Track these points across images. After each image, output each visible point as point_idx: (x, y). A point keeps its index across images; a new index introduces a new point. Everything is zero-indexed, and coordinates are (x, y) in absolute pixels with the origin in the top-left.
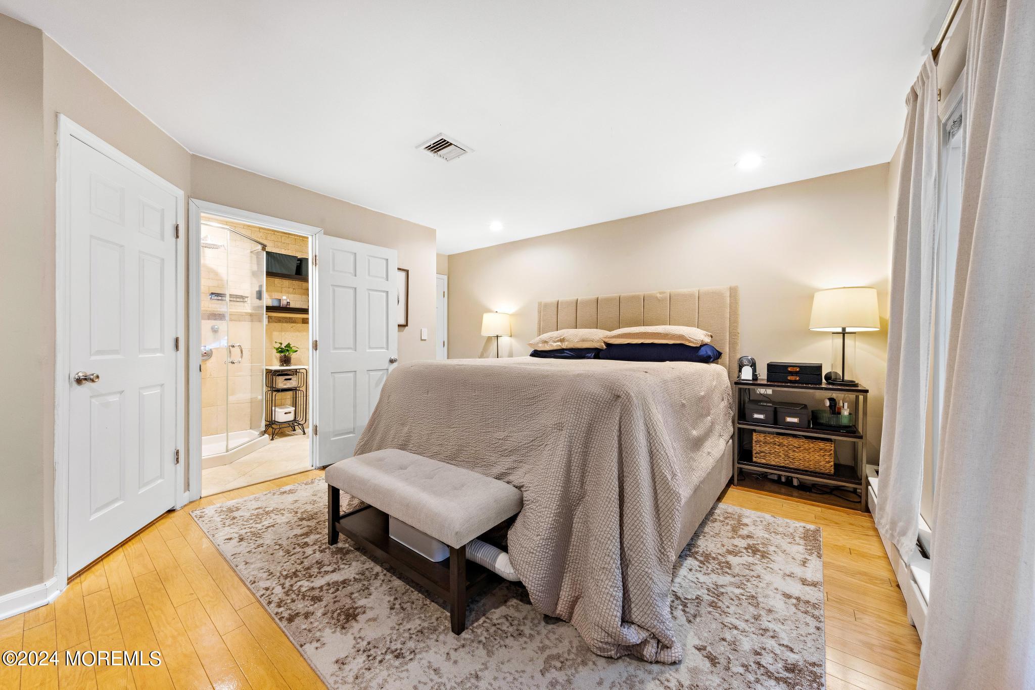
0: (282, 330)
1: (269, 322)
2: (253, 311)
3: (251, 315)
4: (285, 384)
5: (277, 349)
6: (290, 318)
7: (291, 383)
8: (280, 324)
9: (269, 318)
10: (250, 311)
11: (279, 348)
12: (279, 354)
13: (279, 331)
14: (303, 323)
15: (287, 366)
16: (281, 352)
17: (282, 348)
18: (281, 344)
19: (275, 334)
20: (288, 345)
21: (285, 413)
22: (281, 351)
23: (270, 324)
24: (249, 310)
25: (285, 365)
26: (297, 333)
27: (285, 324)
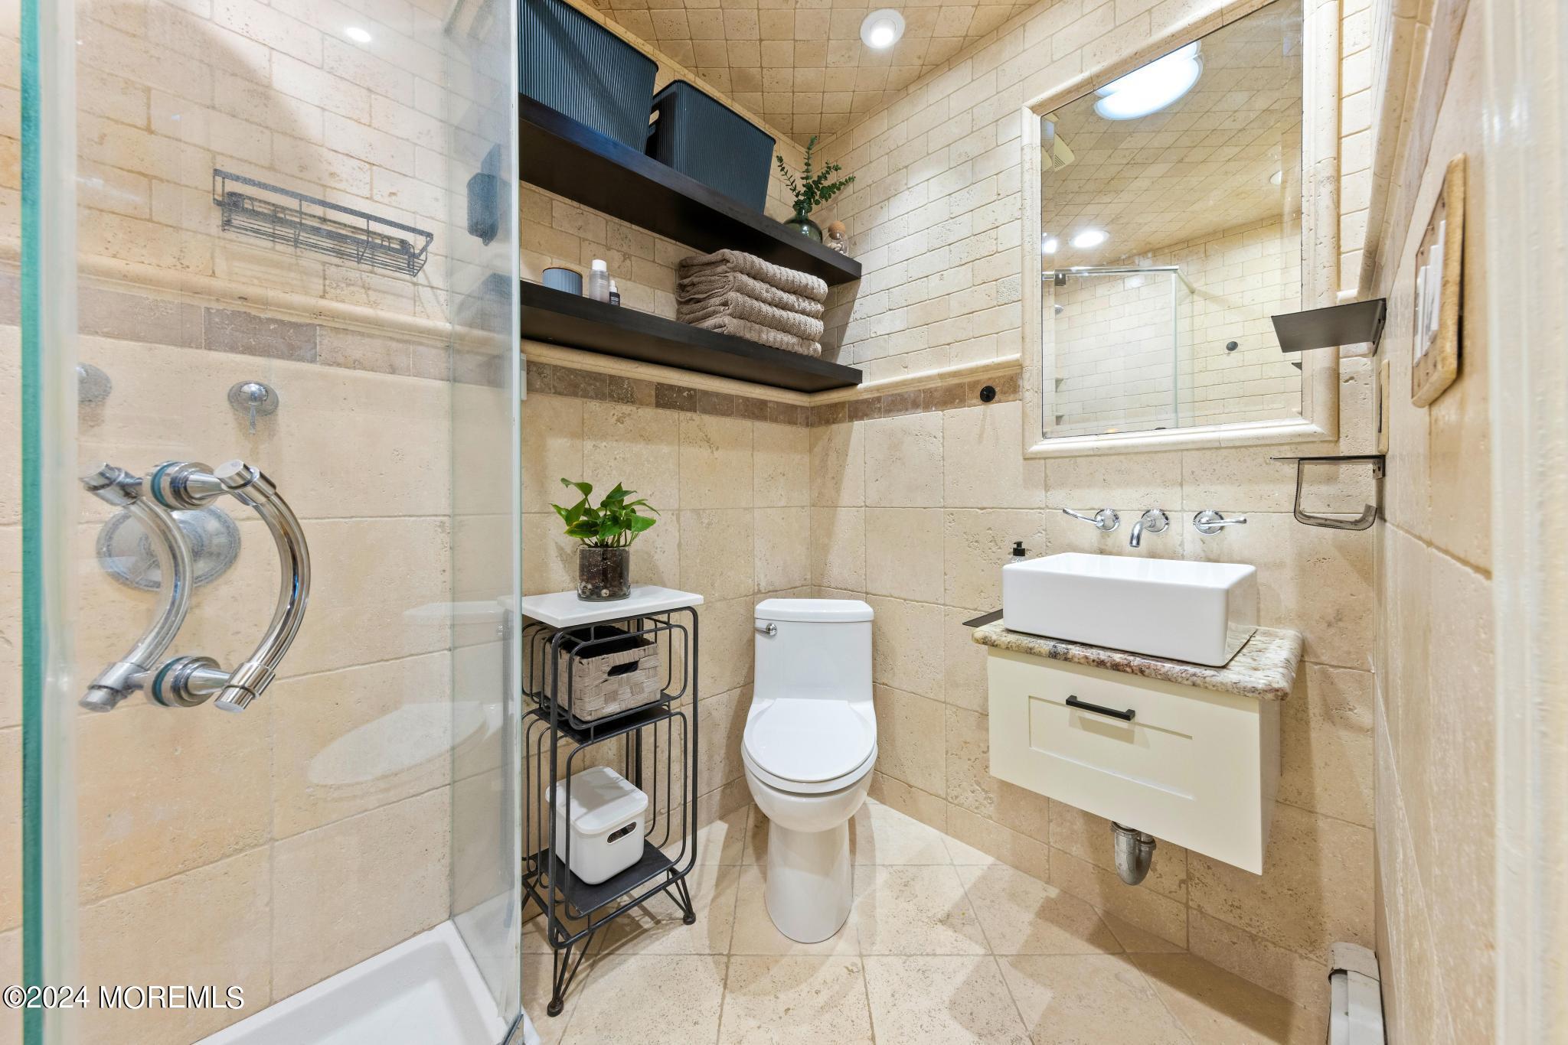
0: (581, 432)
1: (530, 388)
2: (459, 329)
3: (452, 345)
4: (612, 697)
5: (570, 516)
6: (611, 377)
7: (636, 688)
8: (578, 402)
9: (531, 367)
10: (445, 326)
11: (581, 508)
12: (577, 539)
13: (574, 435)
14: (658, 405)
15: (613, 596)
16: (589, 528)
17: (589, 512)
18: (586, 489)
19: (557, 445)
20: (616, 496)
21: (613, 837)
22: (583, 522)
23: (537, 397)
24: (438, 317)
25: (605, 592)
26: (639, 448)
27: (594, 406)
